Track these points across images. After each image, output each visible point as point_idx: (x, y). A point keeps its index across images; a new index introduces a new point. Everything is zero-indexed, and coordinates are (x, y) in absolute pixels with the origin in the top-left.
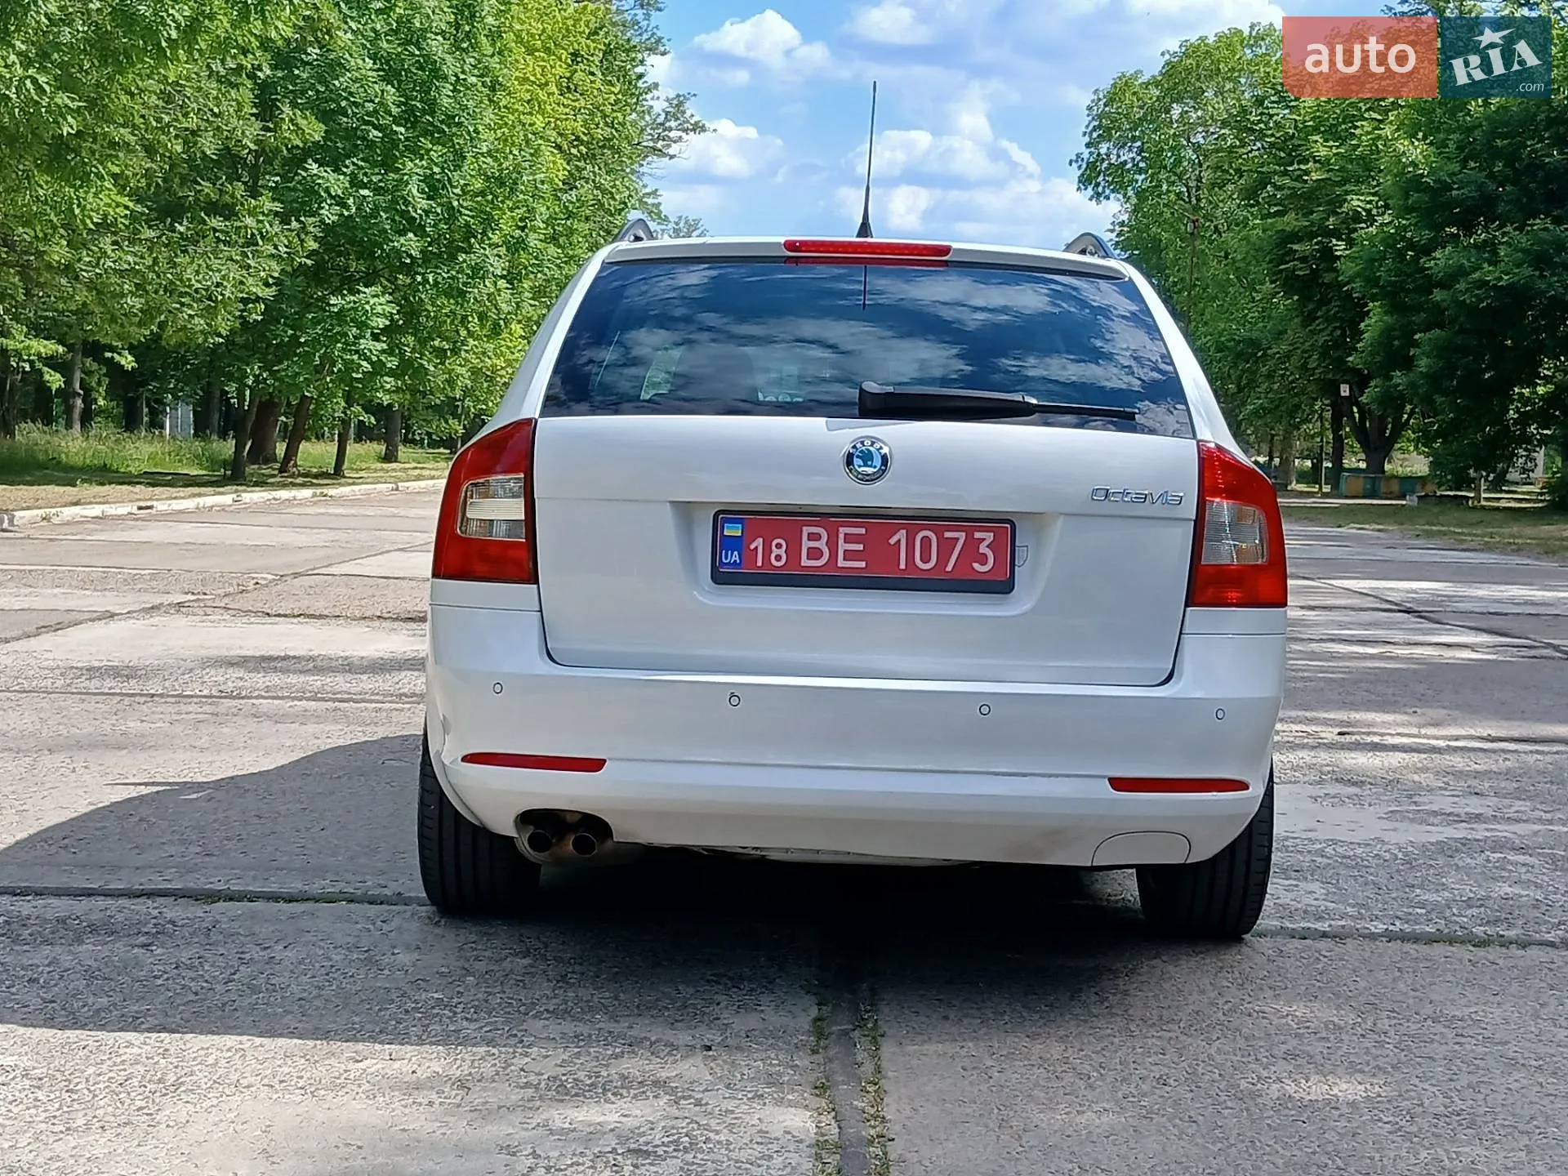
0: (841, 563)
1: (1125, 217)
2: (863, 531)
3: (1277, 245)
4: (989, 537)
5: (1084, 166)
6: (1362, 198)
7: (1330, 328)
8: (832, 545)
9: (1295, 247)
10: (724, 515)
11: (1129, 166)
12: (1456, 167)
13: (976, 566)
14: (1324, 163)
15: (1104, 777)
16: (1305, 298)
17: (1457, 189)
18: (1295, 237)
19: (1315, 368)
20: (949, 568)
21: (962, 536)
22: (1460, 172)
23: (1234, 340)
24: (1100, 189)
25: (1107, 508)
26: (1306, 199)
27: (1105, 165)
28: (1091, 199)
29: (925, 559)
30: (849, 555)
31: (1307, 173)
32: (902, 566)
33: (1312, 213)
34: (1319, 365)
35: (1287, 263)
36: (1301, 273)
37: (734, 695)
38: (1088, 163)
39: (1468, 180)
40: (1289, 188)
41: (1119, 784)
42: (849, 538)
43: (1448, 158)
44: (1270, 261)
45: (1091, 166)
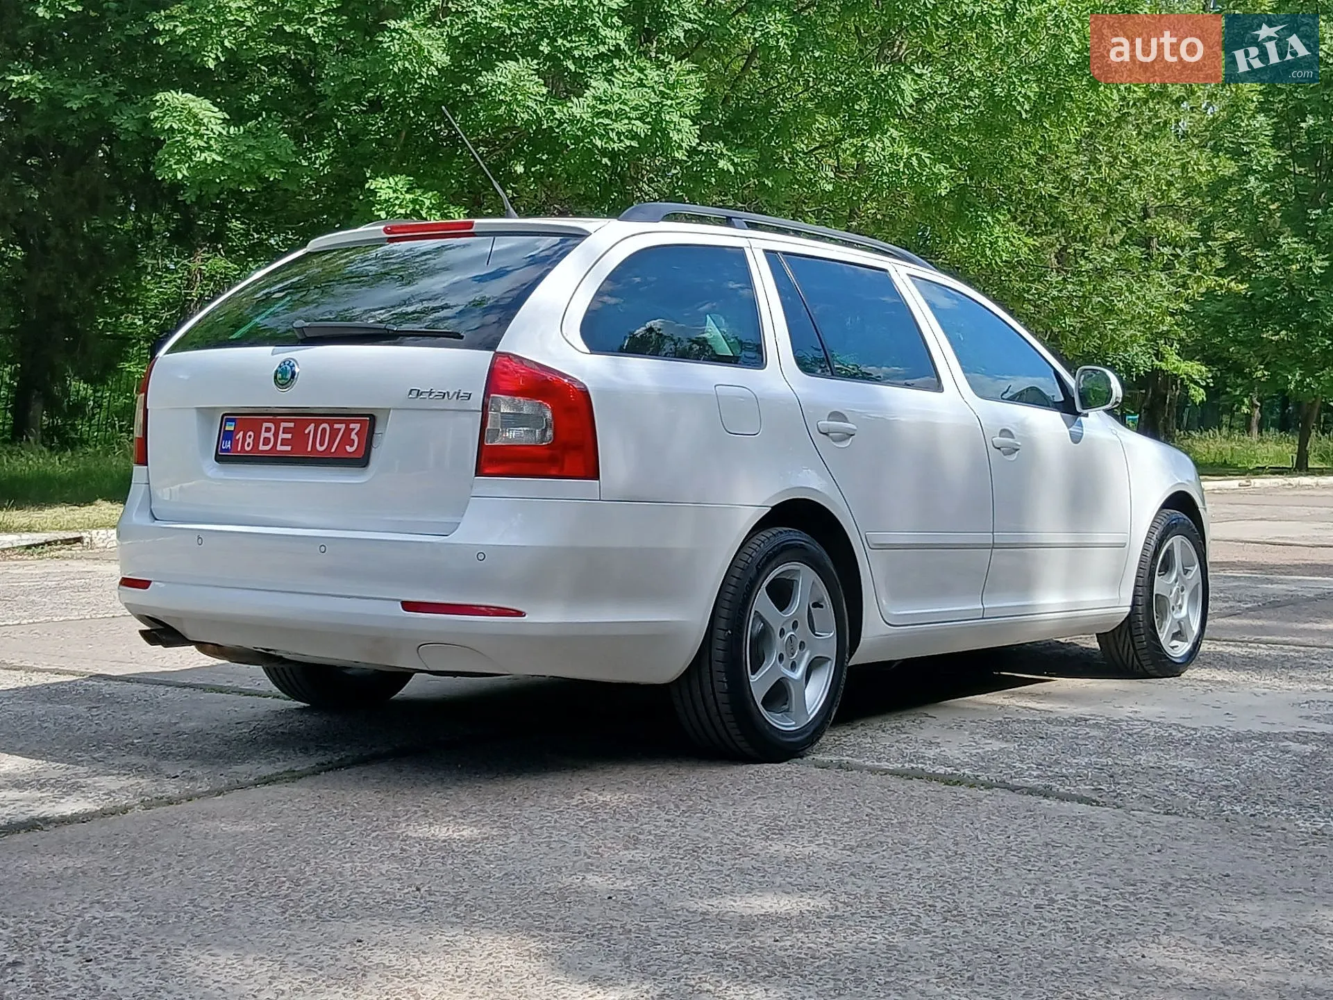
0: (279, 448)
2: (292, 425)
4: (357, 427)
8: (276, 435)
10: (228, 417)
13: (348, 447)
15: (398, 600)
20: (333, 450)
21: (344, 426)
25: (418, 403)
29: (321, 445)
30: (284, 442)
32: (309, 449)
37: (200, 536)
41: (408, 606)
42: (286, 431)
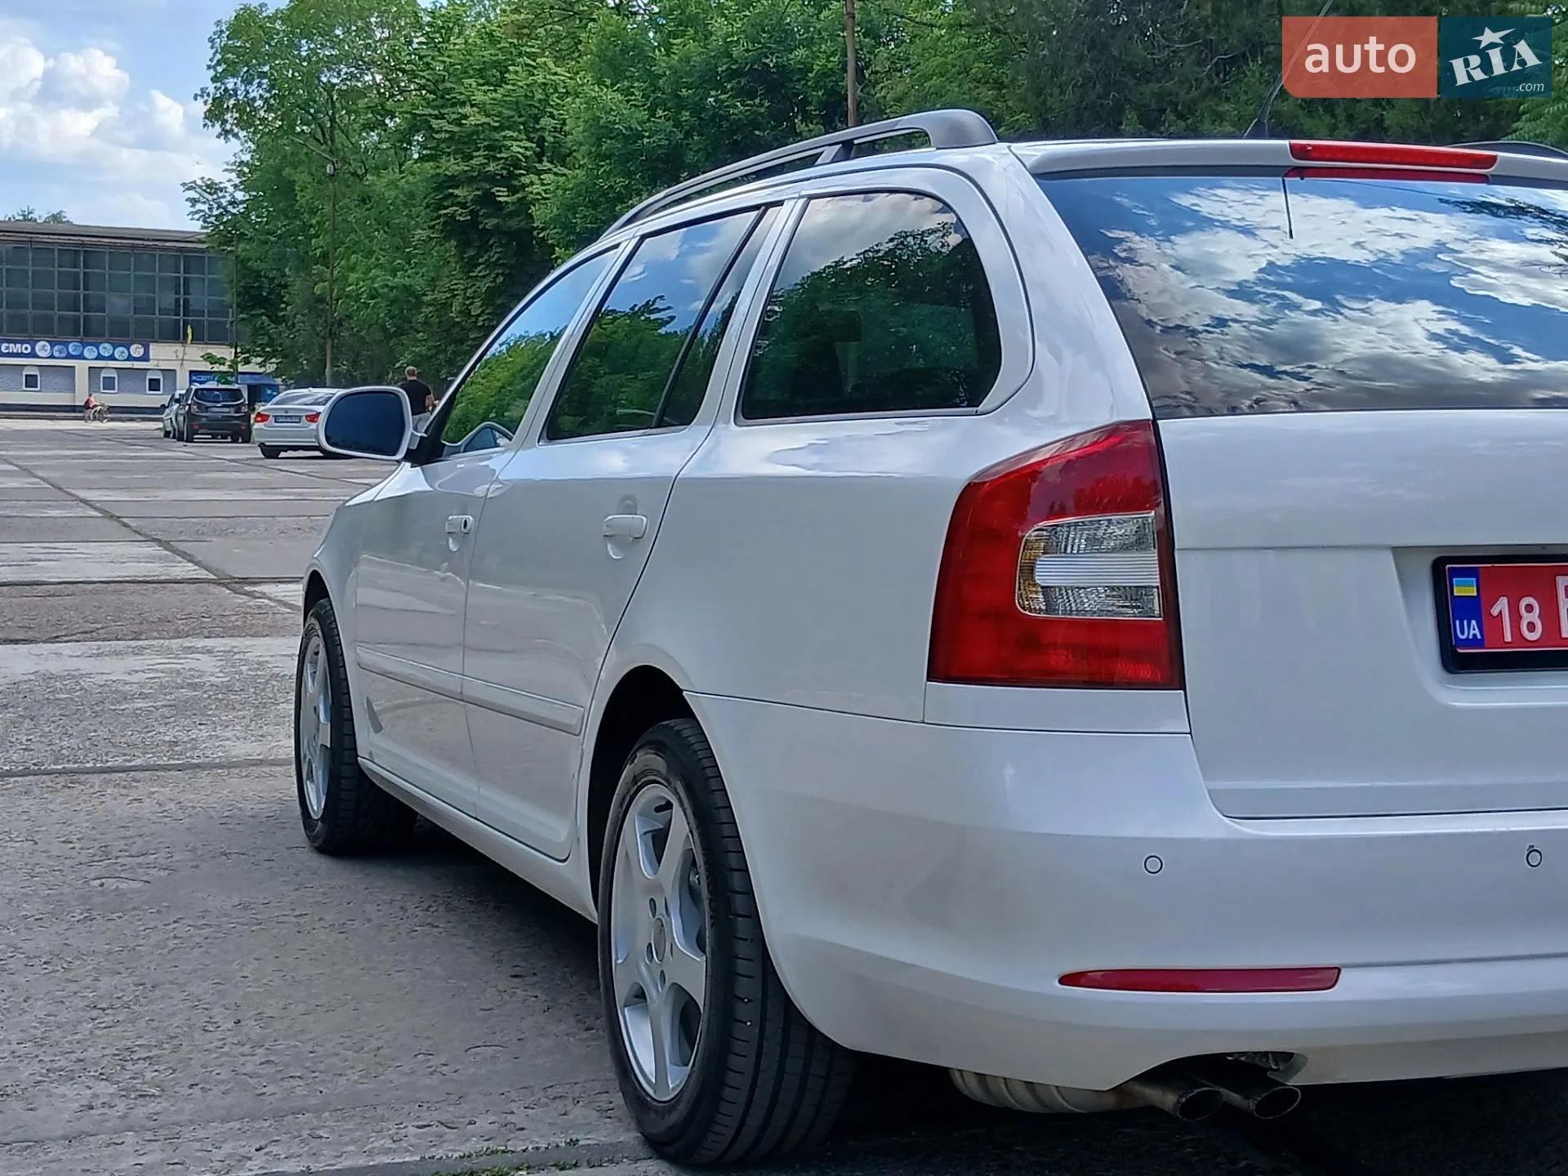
1: (247, 157)
3: (434, 189)
5: (210, 101)
6: (521, 144)
7: (493, 275)
9: (456, 192)
11: (259, 103)
12: (644, 115)
14: (482, 108)
16: (463, 245)
17: (649, 137)
18: (453, 181)
19: (479, 315)
22: (649, 120)
23: (387, 286)
24: (228, 127)
26: (464, 144)
27: (232, 102)
28: (218, 137)
31: (466, 117)
33: (472, 158)
34: (483, 312)
35: (446, 208)
36: (461, 219)
38: (214, 99)
39: (659, 130)
40: (446, 131)
43: (636, 106)
44: (428, 206)
45: (218, 102)
